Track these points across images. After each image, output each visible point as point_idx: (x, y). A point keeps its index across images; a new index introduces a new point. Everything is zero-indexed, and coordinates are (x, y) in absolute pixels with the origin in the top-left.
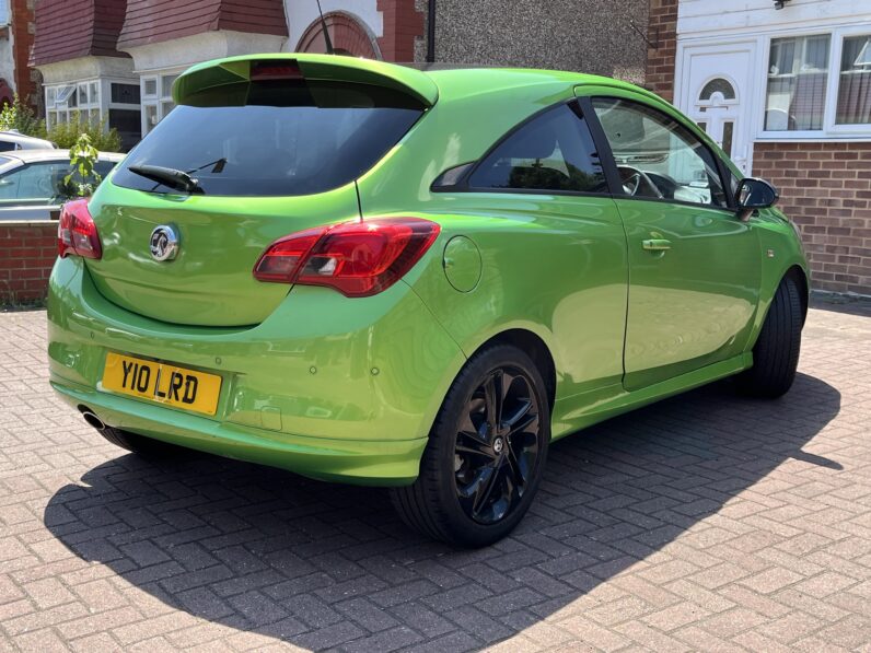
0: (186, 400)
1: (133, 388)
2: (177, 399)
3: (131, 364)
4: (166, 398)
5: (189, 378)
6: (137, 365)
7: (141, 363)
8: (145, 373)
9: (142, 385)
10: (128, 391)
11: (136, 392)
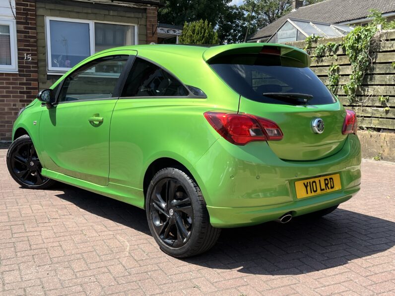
0: (332, 188)
1: (311, 193)
2: (329, 189)
3: (307, 183)
4: (325, 190)
5: (330, 179)
6: (310, 182)
7: (311, 180)
8: (314, 184)
9: (315, 189)
10: (310, 195)
11: (313, 194)
